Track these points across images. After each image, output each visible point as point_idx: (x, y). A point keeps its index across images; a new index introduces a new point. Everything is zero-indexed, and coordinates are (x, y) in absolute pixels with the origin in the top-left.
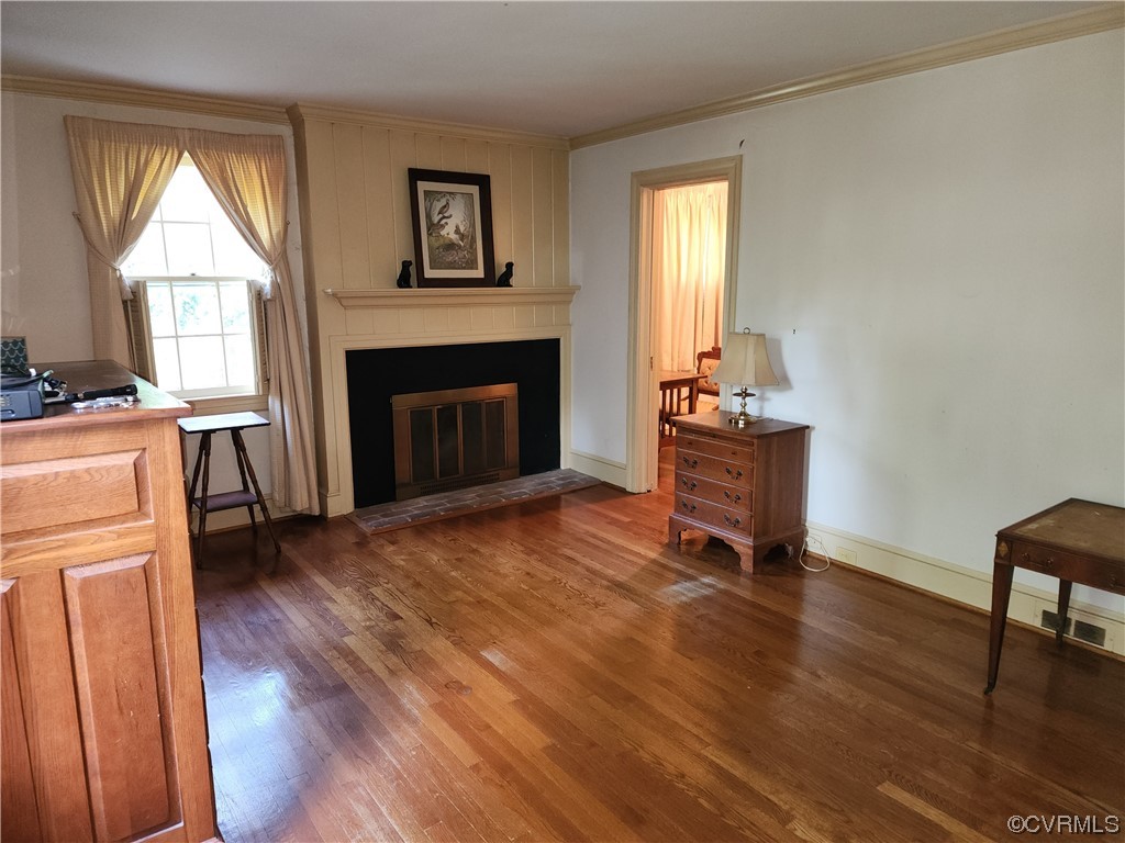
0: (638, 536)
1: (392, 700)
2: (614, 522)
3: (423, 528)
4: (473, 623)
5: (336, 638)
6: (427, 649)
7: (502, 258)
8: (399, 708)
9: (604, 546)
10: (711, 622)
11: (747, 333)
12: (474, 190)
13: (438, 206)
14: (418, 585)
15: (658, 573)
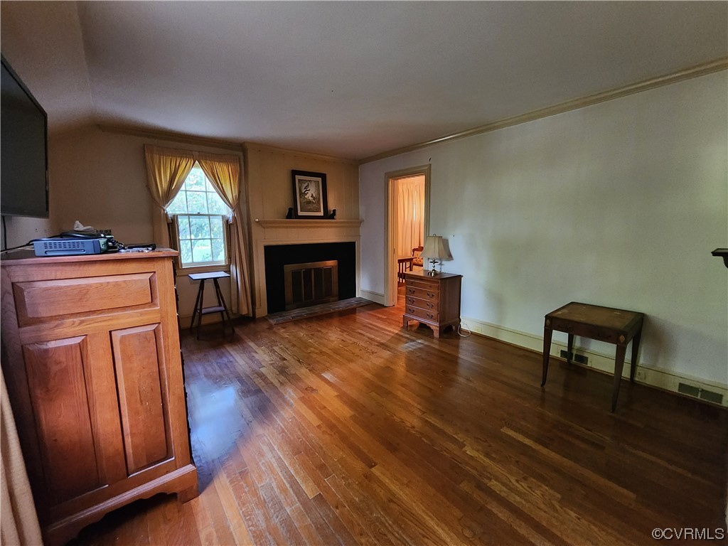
0: (390, 324)
1: (281, 396)
2: (379, 318)
3: (297, 321)
4: (318, 362)
5: (257, 369)
6: (298, 373)
7: (331, 207)
8: (284, 400)
9: (376, 328)
10: (423, 359)
11: (435, 236)
12: (320, 179)
13: (305, 186)
14: (294, 346)
15: (398, 338)
